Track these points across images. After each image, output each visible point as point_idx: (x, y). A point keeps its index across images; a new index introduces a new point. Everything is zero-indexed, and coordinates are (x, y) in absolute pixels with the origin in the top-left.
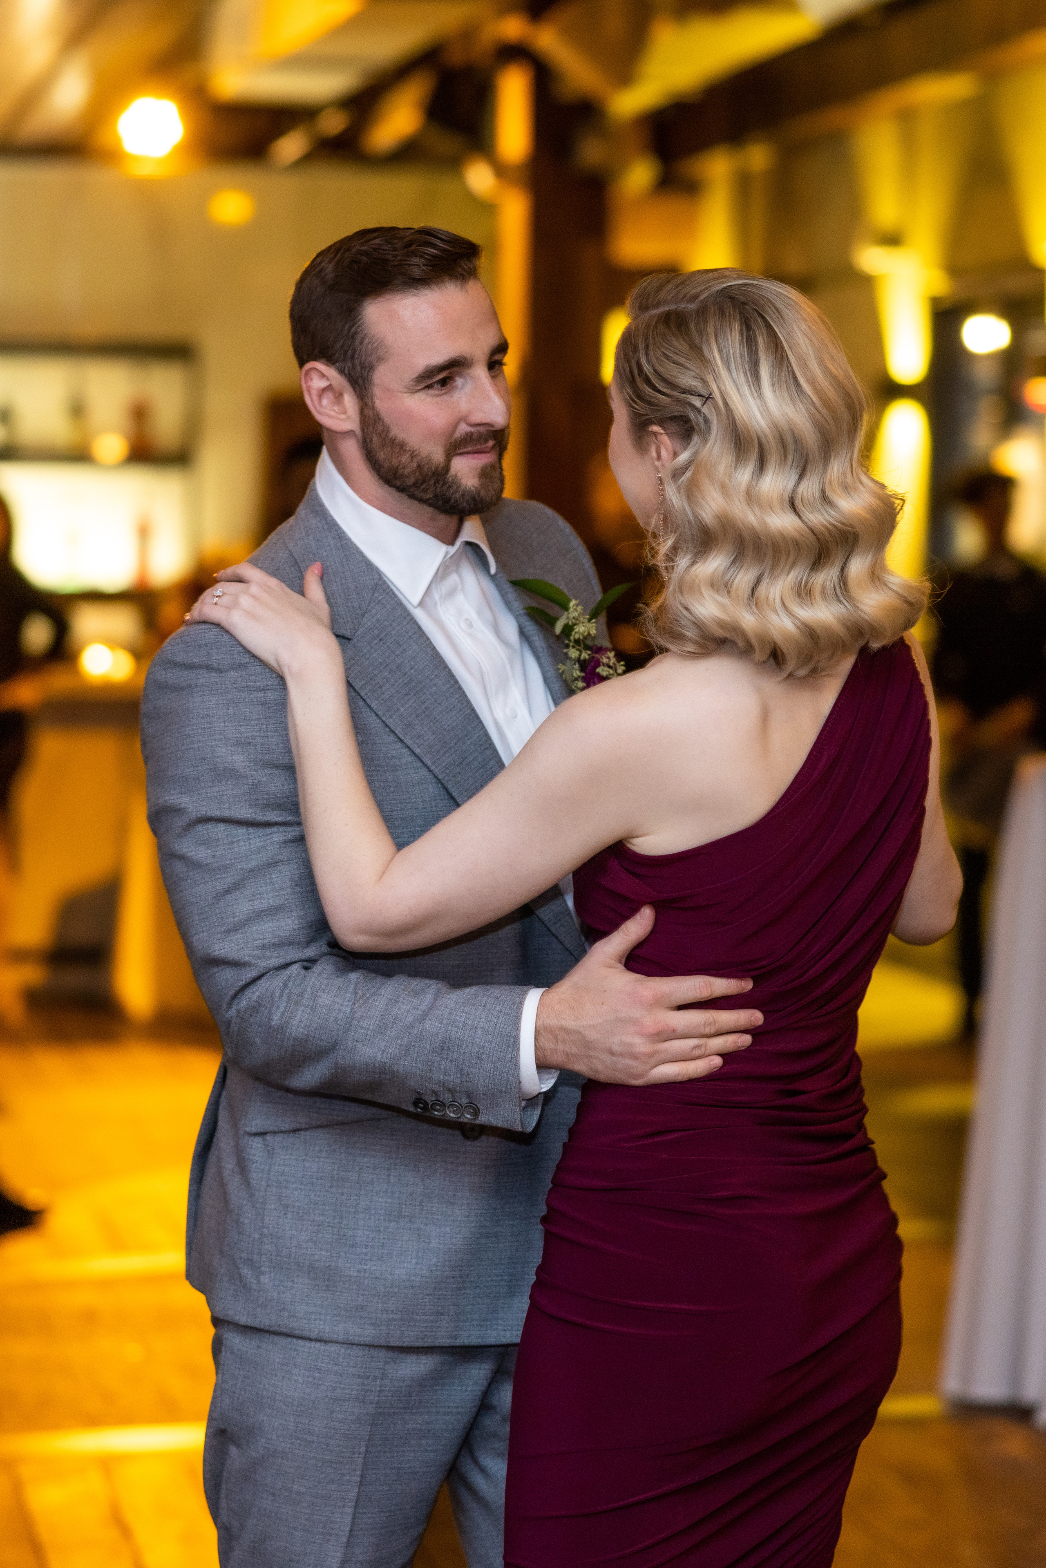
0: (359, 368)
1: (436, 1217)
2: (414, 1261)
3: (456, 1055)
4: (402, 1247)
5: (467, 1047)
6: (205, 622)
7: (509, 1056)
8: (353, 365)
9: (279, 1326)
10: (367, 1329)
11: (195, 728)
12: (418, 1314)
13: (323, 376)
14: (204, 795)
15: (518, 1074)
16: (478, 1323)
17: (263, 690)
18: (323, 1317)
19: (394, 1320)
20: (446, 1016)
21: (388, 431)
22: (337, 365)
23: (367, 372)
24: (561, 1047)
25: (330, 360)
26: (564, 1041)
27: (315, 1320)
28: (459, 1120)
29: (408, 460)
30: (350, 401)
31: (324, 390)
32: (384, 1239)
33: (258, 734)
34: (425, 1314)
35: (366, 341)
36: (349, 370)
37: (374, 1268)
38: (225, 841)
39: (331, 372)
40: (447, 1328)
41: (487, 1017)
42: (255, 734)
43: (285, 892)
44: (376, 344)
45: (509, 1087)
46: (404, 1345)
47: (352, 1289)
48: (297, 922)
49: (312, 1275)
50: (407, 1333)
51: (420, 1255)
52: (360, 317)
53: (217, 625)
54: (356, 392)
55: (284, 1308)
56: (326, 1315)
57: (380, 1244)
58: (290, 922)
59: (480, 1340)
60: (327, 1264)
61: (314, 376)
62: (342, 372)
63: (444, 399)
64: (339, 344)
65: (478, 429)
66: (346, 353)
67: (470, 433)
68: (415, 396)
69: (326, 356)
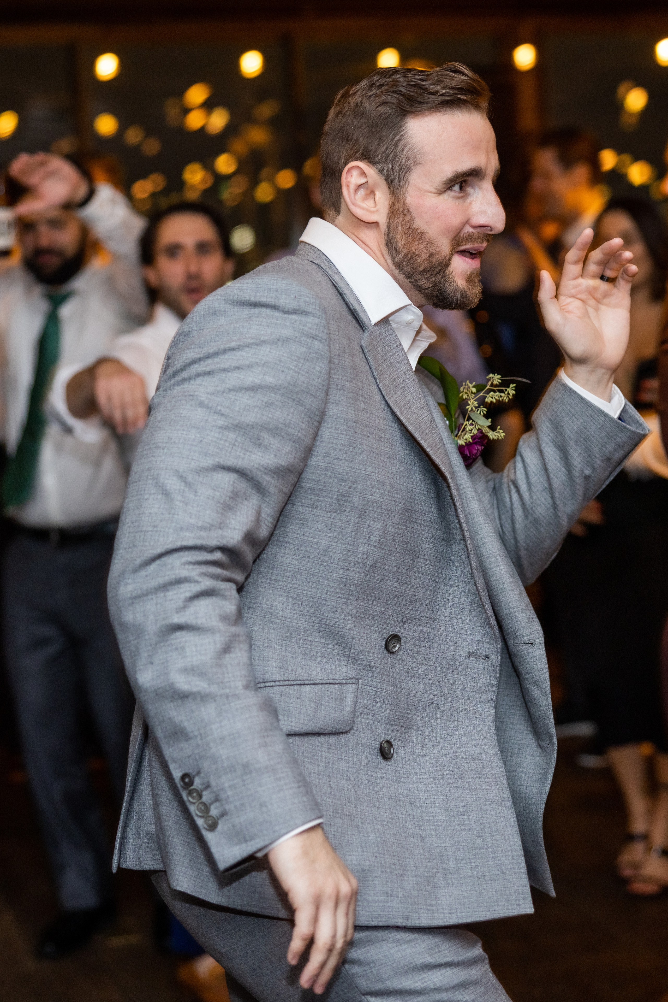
0: (397, 169)
8: (392, 166)
13: (363, 174)
21: (413, 223)
22: (378, 166)
23: (404, 173)
25: (372, 161)
29: (424, 249)
30: (382, 195)
31: (360, 186)
33: (293, 368)
35: (407, 148)
36: (388, 170)
39: (371, 172)
42: (291, 367)
44: (416, 151)
52: (404, 128)
54: (390, 188)
61: (355, 173)
62: (381, 171)
63: (461, 201)
64: (382, 149)
65: (479, 230)
66: (387, 156)
67: (473, 233)
68: (441, 197)
69: (367, 157)
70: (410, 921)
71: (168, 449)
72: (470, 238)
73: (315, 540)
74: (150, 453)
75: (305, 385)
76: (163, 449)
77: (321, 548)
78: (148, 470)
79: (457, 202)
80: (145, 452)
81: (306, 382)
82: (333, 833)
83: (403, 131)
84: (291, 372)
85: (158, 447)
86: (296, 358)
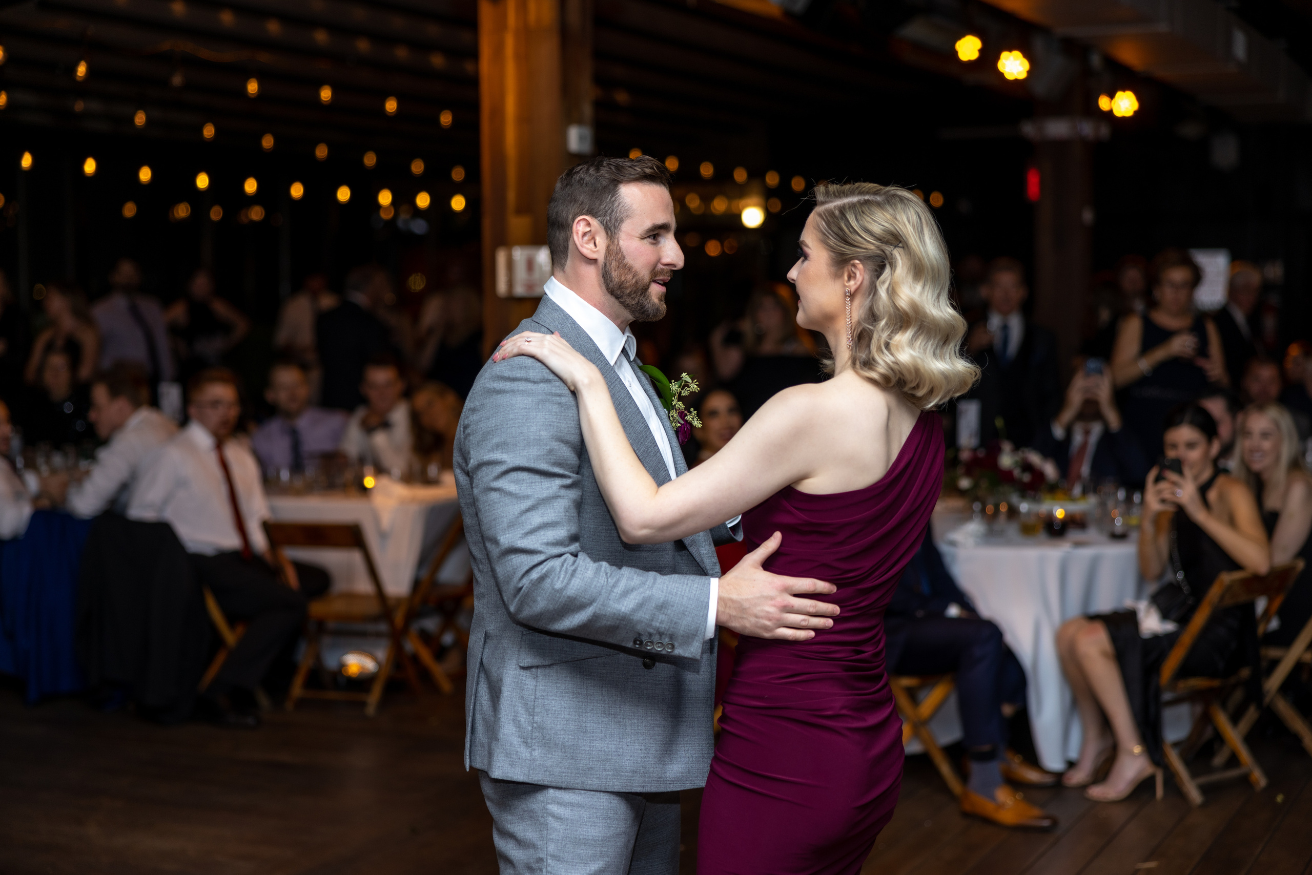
0: (613, 221)
1: (628, 714)
2: (618, 740)
3: (669, 612)
4: (611, 732)
5: (677, 607)
6: (523, 355)
7: (702, 614)
8: (610, 218)
9: (543, 781)
10: (594, 781)
11: (516, 415)
12: (622, 772)
13: (589, 224)
14: (518, 455)
15: (706, 624)
16: (656, 779)
17: (560, 395)
18: (570, 775)
19: (609, 775)
20: (665, 588)
21: (624, 259)
22: (599, 218)
23: (618, 224)
24: (727, 611)
25: (595, 215)
26: (730, 607)
27: (565, 776)
28: (661, 653)
29: (631, 278)
30: (601, 240)
31: (585, 234)
32: (602, 727)
34: (626, 772)
35: (621, 206)
36: (606, 221)
37: (598, 745)
38: (528, 481)
39: (595, 223)
40: (639, 781)
41: (689, 590)
42: (554, 420)
43: (561, 514)
44: (627, 207)
45: (699, 632)
46: (615, 791)
47: (586, 758)
48: (566, 533)
49: (563, 750)
50: (616, 783)
51: (621, 736)
53: (533, 357)
54: (607, 235)
55: (547, 770)
56: (571, 773)
57: (600, 731)
58: (563, 532)
59: (656, 789)
60: (572, 743)
61: (582, 224)
62: (602, 222)
63: (655, 246)
64: (602, 207)
65: (667, 267)
66: (607, 211)
67: (663, 269)
68: (643, 241)
69: (592, 212)
70: (645, 789)
71: (502, 502)
72: (662, 272)
73: (587, 525)
74: (491, 508)
75: (567, 429)
76: (499, 503)
77: (591, 530)
78: (494, 520)
79: (652, 246)
80: (487, 508)
81: (566, 427)
82: (601, 729)
83: (617, 194)
84: (555, 424)
85: (495, 503)
86: (554, 413)
